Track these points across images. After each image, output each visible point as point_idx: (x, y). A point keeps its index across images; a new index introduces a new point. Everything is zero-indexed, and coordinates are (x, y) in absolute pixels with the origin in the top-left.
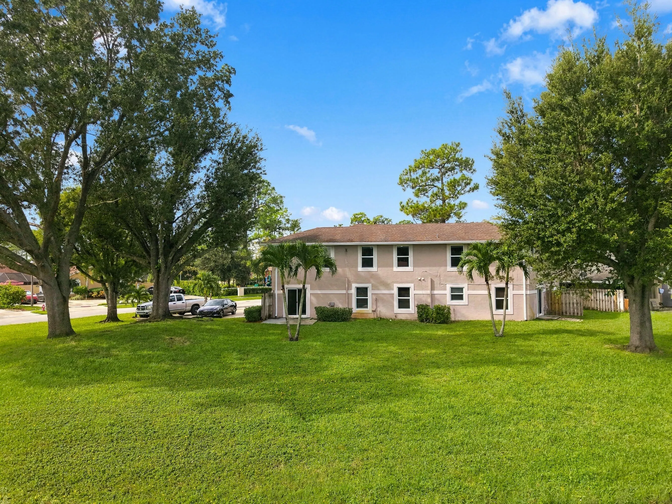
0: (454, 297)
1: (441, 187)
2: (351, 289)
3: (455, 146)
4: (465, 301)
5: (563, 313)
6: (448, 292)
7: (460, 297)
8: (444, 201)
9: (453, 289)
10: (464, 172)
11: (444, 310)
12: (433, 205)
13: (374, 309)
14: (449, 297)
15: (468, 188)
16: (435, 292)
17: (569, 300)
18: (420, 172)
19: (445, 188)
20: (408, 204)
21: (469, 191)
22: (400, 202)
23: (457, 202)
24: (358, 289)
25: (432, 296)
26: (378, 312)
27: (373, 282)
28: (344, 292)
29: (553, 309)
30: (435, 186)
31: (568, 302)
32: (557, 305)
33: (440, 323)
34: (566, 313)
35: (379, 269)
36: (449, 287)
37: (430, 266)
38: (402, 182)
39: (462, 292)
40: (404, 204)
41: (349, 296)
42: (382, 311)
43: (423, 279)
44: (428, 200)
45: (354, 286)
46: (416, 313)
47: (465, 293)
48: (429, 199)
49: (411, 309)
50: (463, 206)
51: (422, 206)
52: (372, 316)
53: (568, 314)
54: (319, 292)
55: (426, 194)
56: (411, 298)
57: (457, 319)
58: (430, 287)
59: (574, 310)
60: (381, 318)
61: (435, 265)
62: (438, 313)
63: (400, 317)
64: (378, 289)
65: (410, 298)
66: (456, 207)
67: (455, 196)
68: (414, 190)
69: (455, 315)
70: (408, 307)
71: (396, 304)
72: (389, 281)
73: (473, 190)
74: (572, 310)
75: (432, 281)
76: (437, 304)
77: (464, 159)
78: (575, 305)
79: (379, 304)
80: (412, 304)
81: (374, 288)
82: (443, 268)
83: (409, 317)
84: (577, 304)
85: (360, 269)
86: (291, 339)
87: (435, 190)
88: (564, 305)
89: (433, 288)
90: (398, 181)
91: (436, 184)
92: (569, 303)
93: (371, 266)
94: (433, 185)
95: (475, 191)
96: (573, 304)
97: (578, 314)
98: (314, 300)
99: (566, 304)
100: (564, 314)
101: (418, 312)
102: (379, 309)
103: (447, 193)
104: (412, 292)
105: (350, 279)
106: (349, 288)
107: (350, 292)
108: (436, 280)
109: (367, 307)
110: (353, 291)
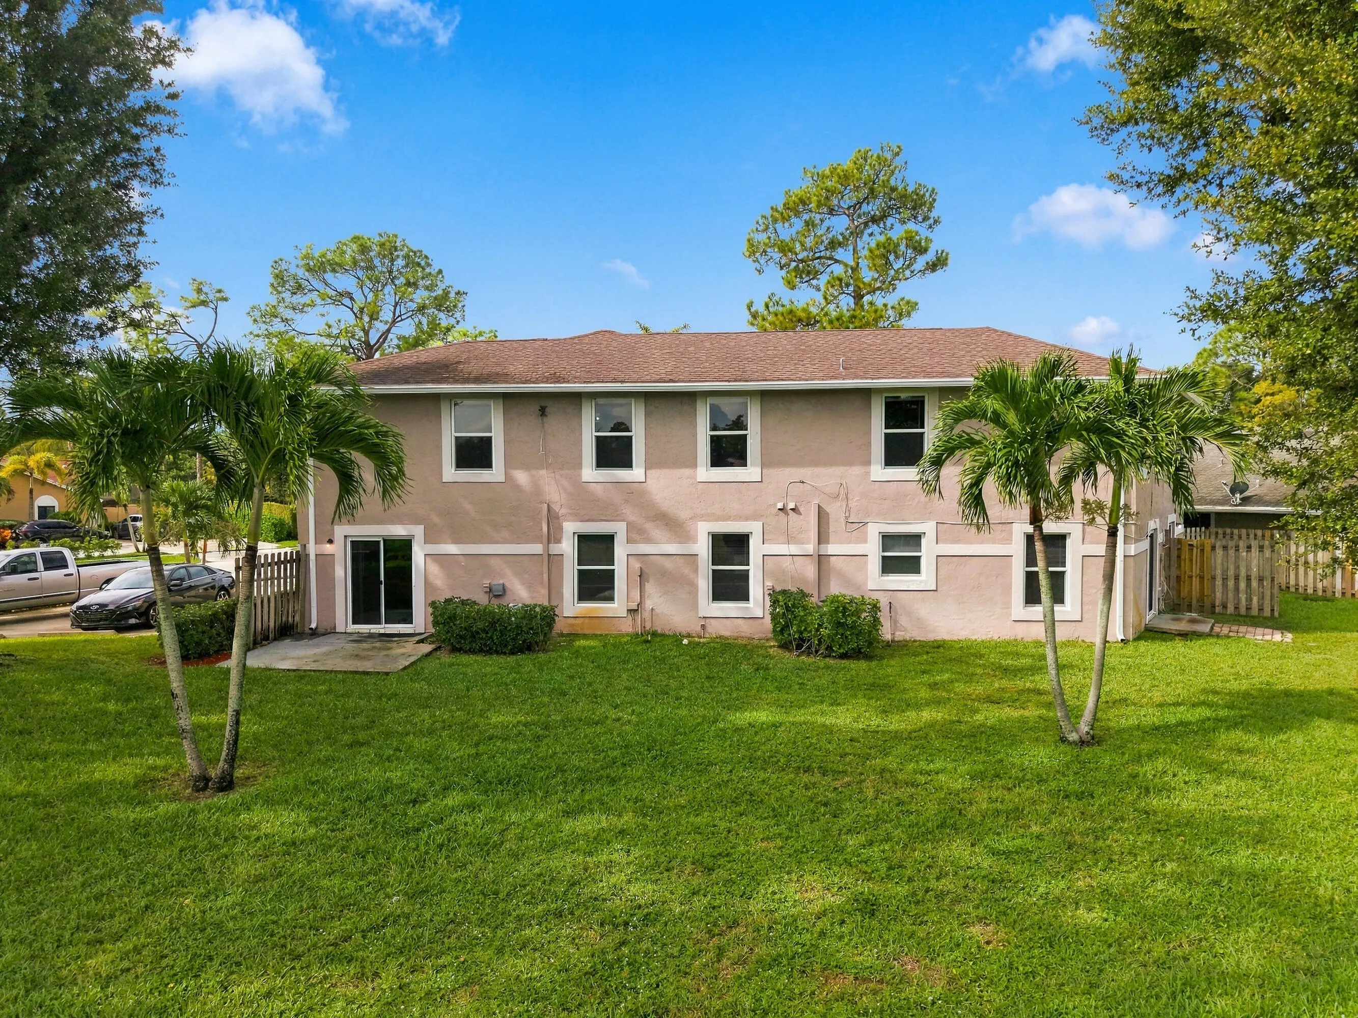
0: (890, 566)
1: (852, 263)
2: (558, 541)
3: (889, 156)
4: (925, 578)
5: (1214, 606)
6: (873, 550)
7: (912, 565)
8: (858, 297)
9: (888, 540)
10: (911, 226)
11: (857, 613)
12: (832, 307)
13: (633, 606)
14: (874, 564)
15: (921, 262)
16: (831, 549)
17: (1237, 568)
18: (798, 224)
19: (863, 263)
20: (767, 307)
21: (923, 272)
22: (748, 301)
23: (892, 299)
24: (584, 540)
25: (821, 560)
26: (647, 615)
27: (632, 518)
28: (537, 548)
29: (1184, 593)
30: (837, 261)
31: (1231, 572)
32: (1196, 581)
33: (843, 656)
34: (1225, 607)
35: (653, 473)
36: (874, 532)
37: (815, 463)
38: (753, 249)
39: (918, 545)
40: (759, 307)
41: (553, 561)
42: (658, 610)
43: (792, 505)
44: (819, 297)
45: (571, 528)
46: (768, 618)
47: (927, 552)
48: (821, 293)
49: (751, 604)
50: (908, 308)
51: (804, 310)
52: (627, 627)
53: (1231, 609)
54: (452, 549)
55: (814, 282)
56: (754, 569)
57: (900, 636)
58: (813, 534)
59: (1249, 599)
60: (654, 634)
61: (831, 462)
62: (839, 624)
63: (716, 629)
64: (649, 541)
65: (751, 568)
66: (890, 312)
67: (889, 286)
68: (783, 273)
69: (894, 622)
70: (743, 596)
71: (704, 585)
72: (683, 515)
73: (933, 267)
74: (1243, 597)
75: (822, 515)
76: (835, 588)
77: (910, 189)
78: (1254, 584)
79: (650, 588)
80: (756, 588)
81: (636, 533)
82: (856, 471)
83: (746, 629)
84: (1261, 580)
85: (590, 473)
86: (202, 783)
87: (838, 270)
88: (1219, 582)
89: (822, 538)
90: (744, 247)
91: (840, 254)
92: (1237, 578)
93: (626, 462)
94: (831, 258)
95: (939, 272)
96: (1249, 579)
97: (1261, 610)
98: (436, 571)
99: (1225, 580)
100: (1218, 610)
101: (774, 617)
102: (648, 604)
103: (867, 275)
104: (756, 548)
105: (556, 507)
106: (554, 536)
107: (555, 549)
108: (835, 511)
109: (611, 599)
110: (568, 547)
